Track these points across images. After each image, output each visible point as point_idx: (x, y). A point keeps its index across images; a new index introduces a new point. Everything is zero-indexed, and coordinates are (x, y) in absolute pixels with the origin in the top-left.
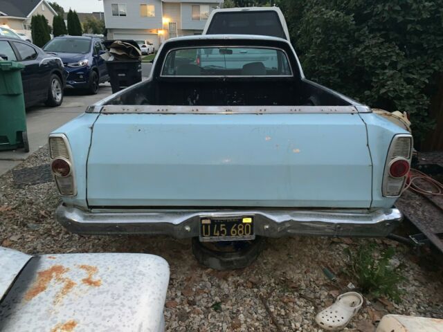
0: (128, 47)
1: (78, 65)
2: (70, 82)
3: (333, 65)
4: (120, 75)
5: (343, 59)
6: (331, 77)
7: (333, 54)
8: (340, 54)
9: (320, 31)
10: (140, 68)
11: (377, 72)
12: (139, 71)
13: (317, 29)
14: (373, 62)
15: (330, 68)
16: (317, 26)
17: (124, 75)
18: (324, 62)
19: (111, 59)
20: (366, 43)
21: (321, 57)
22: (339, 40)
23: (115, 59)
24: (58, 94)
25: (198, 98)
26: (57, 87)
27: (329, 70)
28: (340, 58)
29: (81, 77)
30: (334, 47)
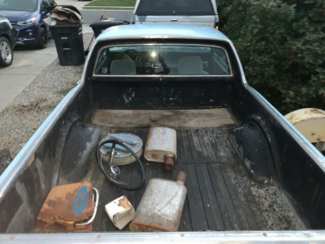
0: (68, 13)
1: (26, 23)
2: (20, 39)
3: (269, 56)
4: (62, 38)
5: (280, 51)
6: (267, 69)
7: (270, 46)
8: (277, 46)
9: (258, 20)
10: (81, 30)
11: (318, 70)
12: (80, 34)
13: (254, 17)
14: (313, 59)
15: (266, 59)
16: (255, 14)
17: (66, 38)
18: (260, 53)
19: (53, 23)
20: (307, 38)
21: (257, 47)
22: (278, 31)
23: (57, 24)
24: (8, 55)
25: (133, 95)
26: (6, 49)
27: (265, 61)
28: (276, 50)
29: (30, 34)
30: (271, 39)
